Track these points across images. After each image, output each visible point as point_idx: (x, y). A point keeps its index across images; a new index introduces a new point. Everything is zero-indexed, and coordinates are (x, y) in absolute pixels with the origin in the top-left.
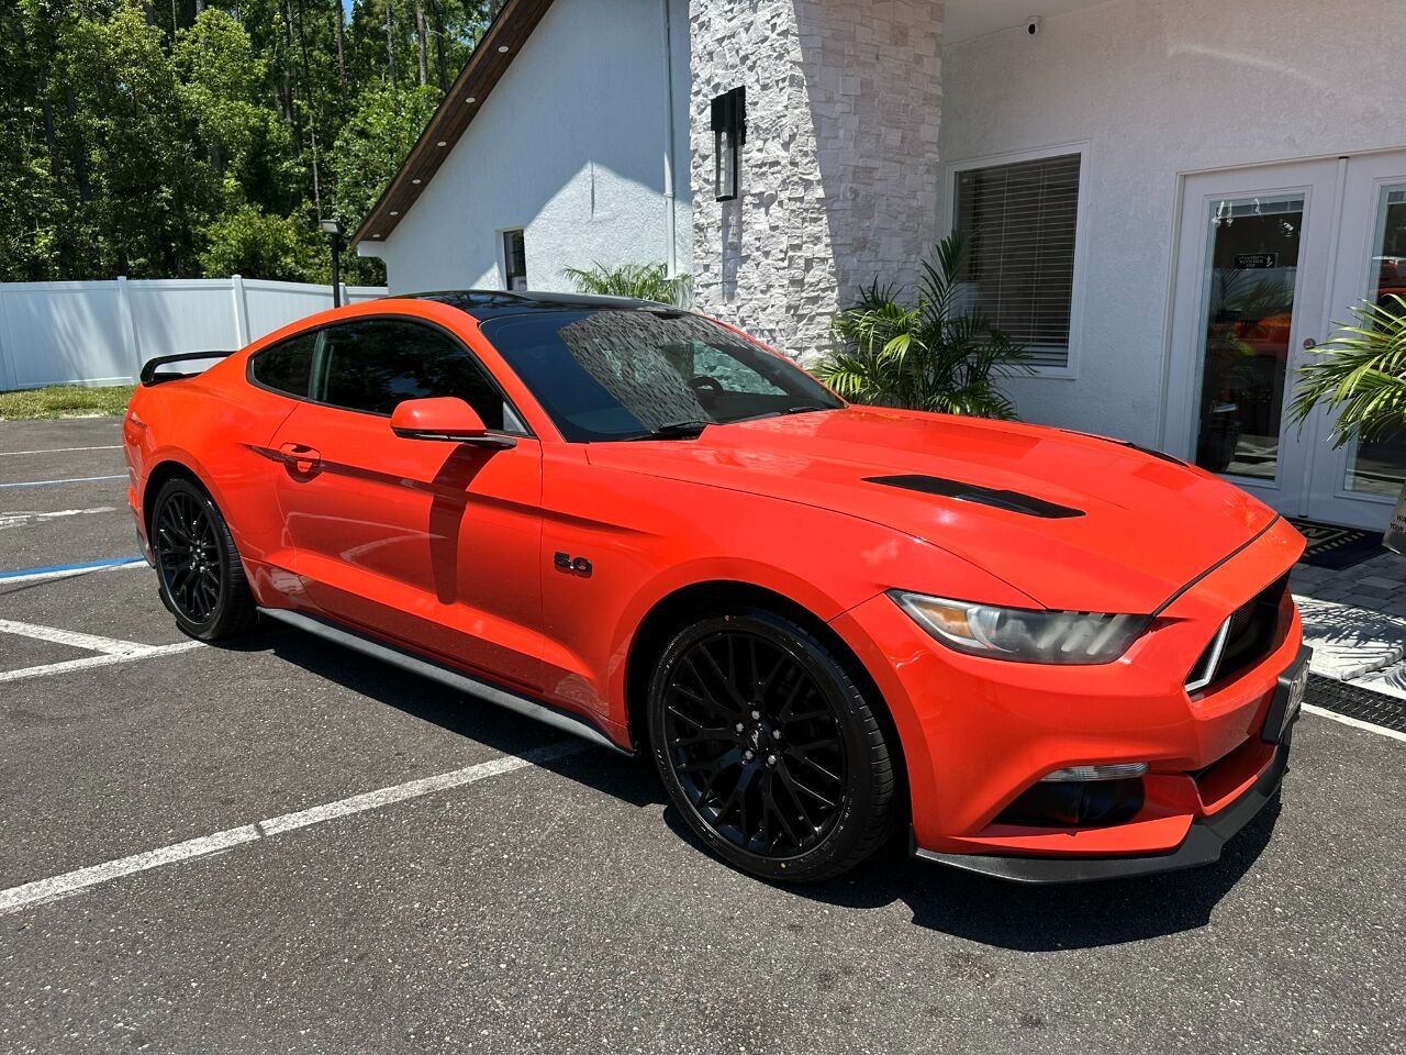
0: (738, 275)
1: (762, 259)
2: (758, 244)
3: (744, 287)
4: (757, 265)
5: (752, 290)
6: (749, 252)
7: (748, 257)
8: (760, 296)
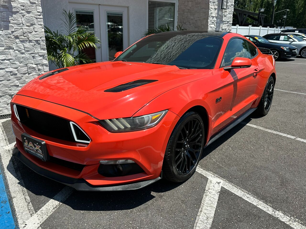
0: (10, 19)
1: (25, 13)
2: (23, 8)
3: (16, 24)
4: (23, 16)
5: (22, 25)
6: (18, 10)
7: (18, 12)
8: (27, 28)
